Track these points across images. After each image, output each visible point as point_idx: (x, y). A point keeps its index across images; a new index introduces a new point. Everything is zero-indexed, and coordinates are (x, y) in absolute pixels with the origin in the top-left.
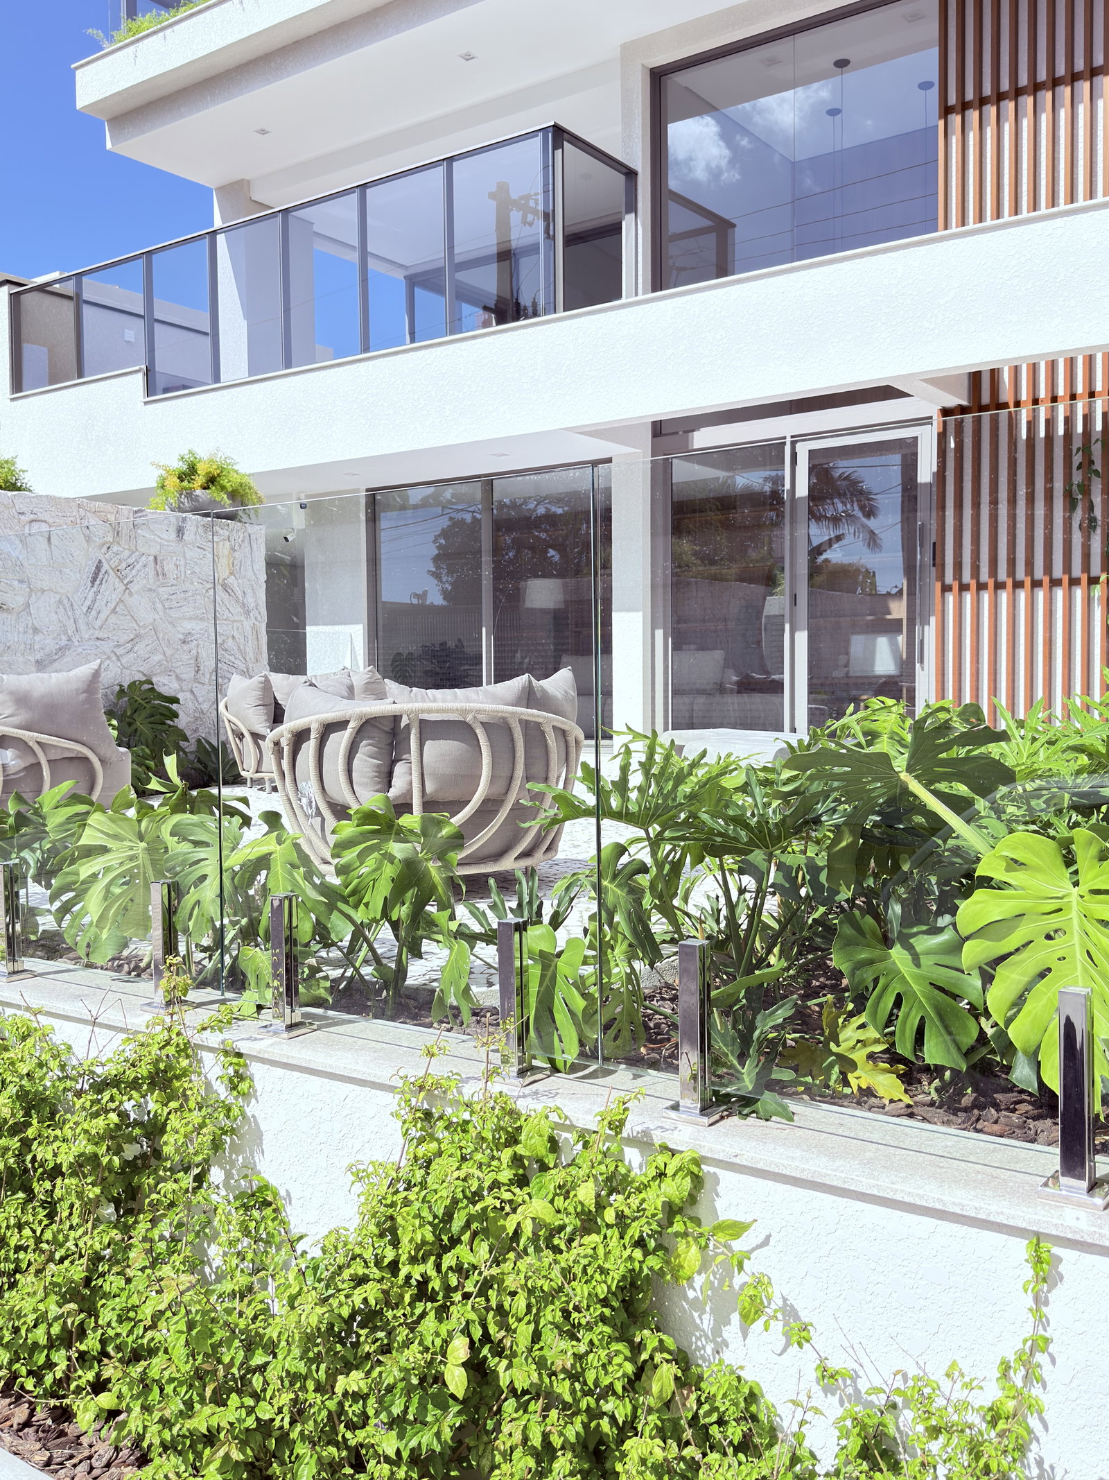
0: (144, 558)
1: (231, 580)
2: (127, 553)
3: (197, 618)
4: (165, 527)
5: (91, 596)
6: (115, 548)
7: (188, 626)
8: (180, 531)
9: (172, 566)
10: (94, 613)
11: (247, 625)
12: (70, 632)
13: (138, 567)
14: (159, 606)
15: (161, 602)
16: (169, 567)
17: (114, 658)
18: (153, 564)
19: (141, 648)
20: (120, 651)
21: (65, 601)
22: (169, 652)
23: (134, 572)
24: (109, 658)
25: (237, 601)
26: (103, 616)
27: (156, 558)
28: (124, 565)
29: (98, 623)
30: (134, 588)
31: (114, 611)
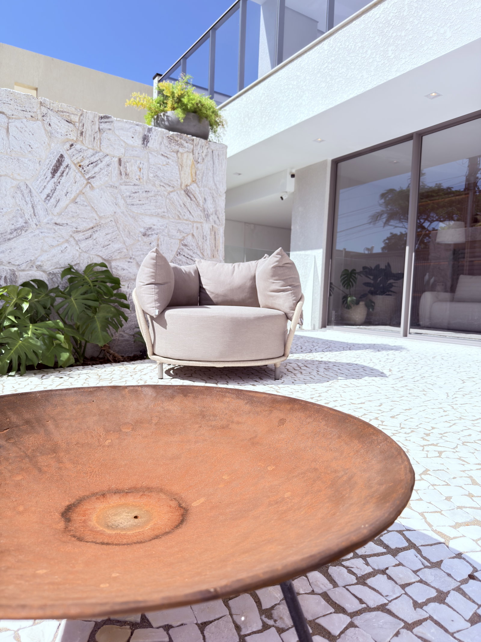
0: (107, 159)
1: (193, 188)
2: (90, 152)
3: (158, 215)
4: (130, 134)
5: (50, 186)
6: (78, 146)
7: (149, 221)
8: (145, 139)
9: (135, 168)
10: (53, 201)
11: (207, 227)
12: (27, 216)
13: (101, 165)
14: (121, 202)
15: (124, 198)
16: (132, 168)
17: (73, 242)
18: (117, 164)
19: (100, 236)
20: (80, 236)
21: (23, 188)
22: (129, 242)
23: (97, 169)
24: (67, 241)
25: (198, 205)
26: (62, 204)
27: (120, 160)
28: (87, 162)
29: (57, 210)
30: (95, 183)
31: (74, 201)
